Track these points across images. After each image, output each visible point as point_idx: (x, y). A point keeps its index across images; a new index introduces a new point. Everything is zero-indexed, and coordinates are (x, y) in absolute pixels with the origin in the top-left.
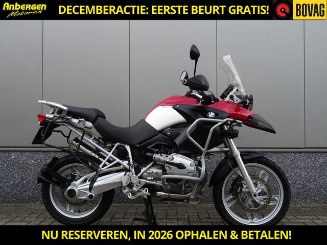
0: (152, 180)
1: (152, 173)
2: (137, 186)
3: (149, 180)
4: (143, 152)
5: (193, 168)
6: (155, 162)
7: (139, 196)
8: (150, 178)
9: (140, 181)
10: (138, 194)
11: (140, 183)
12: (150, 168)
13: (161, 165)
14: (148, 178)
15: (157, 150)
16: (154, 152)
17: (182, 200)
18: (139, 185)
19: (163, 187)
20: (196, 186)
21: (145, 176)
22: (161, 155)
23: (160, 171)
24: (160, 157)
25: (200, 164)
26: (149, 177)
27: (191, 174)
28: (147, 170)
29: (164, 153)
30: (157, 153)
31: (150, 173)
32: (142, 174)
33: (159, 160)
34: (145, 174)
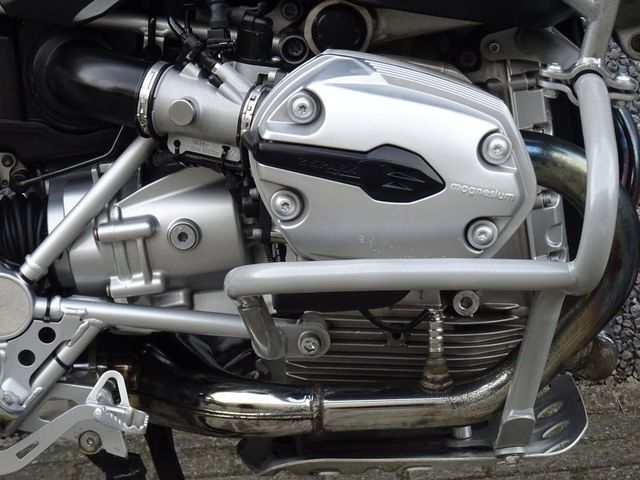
0: (152, 300)
1: (147, 238)
2: (26, 357)
3: (133, 300)
4: (47, 51)
5: (504, 182)
6: (159, 140)
7: (56, 448)
8: (136, 283)
9: (48, 314)
10: (47, 434)
11: (47, 335)
12: (119, 194)
13: (221, 165)
14: (118, 285)
15: (164, 27)
16: (142, 54)
17: (433, 439)
18: (41, 350)
19: (261, 349)
20: (548, 317)
21: (88, 264)
22: (206, 73)
23: (216, 212)
24: (206, 99)
25: (567, 125)
26: (127, 272)
27: (488, 230)
28: (101, 212)
29: (234, 55)
30: (172, 56)
31: (125, 241)
32: (63, 252)
33: (197, 123)
34: (88, 247)
